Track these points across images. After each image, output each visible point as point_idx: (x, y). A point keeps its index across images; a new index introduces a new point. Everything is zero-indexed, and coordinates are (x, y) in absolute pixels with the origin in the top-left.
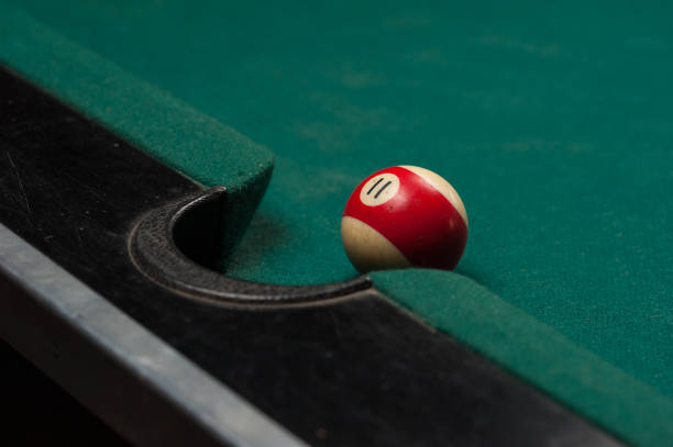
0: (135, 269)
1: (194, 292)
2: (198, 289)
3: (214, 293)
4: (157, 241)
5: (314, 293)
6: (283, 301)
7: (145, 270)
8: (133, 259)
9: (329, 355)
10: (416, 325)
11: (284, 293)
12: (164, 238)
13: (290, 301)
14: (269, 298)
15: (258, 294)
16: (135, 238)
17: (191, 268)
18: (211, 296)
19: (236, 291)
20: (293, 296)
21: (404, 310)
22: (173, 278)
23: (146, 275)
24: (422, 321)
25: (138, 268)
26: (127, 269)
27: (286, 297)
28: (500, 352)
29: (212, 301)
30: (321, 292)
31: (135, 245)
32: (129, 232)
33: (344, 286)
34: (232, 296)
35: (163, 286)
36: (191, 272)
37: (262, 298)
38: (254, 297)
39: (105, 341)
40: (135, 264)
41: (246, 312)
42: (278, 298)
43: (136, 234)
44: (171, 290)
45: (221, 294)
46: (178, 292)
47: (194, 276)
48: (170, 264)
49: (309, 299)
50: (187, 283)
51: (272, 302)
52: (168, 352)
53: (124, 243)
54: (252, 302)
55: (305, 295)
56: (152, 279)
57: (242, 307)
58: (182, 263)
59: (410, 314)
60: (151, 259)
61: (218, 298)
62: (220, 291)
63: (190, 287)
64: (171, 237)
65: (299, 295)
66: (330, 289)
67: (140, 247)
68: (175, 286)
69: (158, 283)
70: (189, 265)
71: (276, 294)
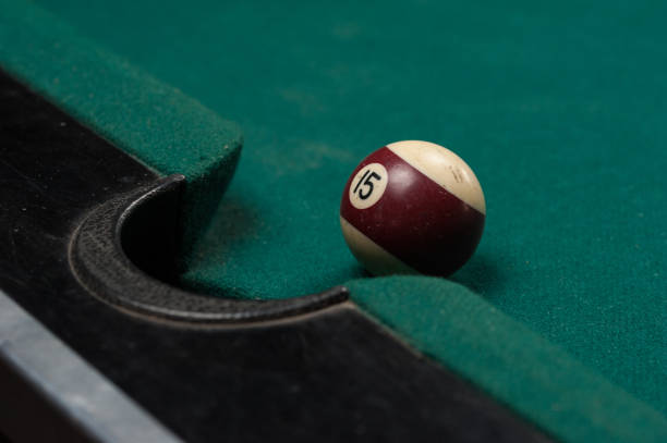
0: (74, 280)
1: (140, 310)
2: (146, 307)
3: (164, 311)
4: (101, 245)
5: (281, 309)
6: (243, 320)
7: (85, 283)
8: (72, 269)
9: (295, 389)
10: (399, 347)
11: (245, 311)
12: (109, 242)
13: (252, 319)
14: (228, 316)
15: (215, 312)
16: (76, 242)
17: (138, 280)
18: (159, 315)
19: (189, 309)
20: (256, 314)
21: (385, 328)
22: (116, 292)
23: (86, 288)
24: (405, 342)
25: (78, 280)
26: (65, 281)
27: (247, 315)
28: (495, 382)
29: (162, 322)
30: (289, 308)
31: (75, 252)
32: (70, 233)
33: (316, 299)
34: (185, 314)
35: (106, 302)
36: (139, 284)
37: (219, 316)
38: (210, 316)
39: (35, 374)
40: (75, 273)
41: (201, 334)
42: (238, 316)
43: (78, 236)
44: (114, 306)
45: (173, 313)
46: (123, 310)
47: (142, 290)
48: (114, 274)
49: (274, 317)
50: (133, 299)
51: (232, 321)
52: (106, 389)
53: (63, 247)
54: (208, 321)
55: (270, 312)
56: (93, 294)
57: (196, 327)
58: (129, 273)
59: (392, 333)
60: (93, 269)
61: (168, 317)
62: (170, 308)
63: (136, 304)
64: (117, 238)
65: (262, 313)
66: (299, 304)
67: (81, 254)
68: (119, 303)
69: (100, 299)
70: (137, 276)
71: (236, 311)
